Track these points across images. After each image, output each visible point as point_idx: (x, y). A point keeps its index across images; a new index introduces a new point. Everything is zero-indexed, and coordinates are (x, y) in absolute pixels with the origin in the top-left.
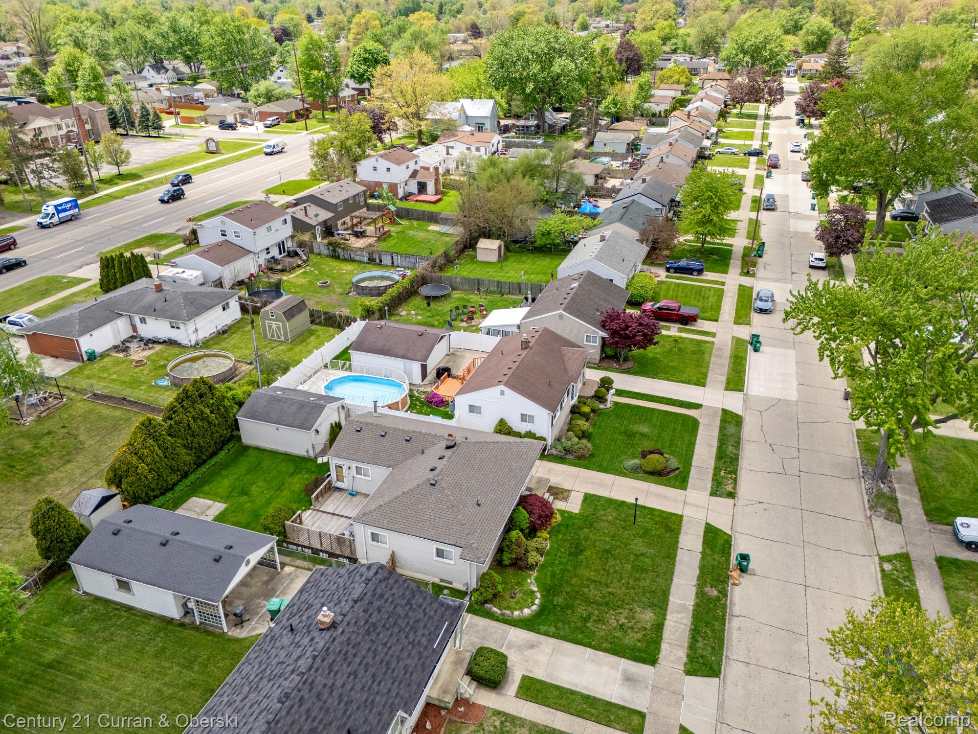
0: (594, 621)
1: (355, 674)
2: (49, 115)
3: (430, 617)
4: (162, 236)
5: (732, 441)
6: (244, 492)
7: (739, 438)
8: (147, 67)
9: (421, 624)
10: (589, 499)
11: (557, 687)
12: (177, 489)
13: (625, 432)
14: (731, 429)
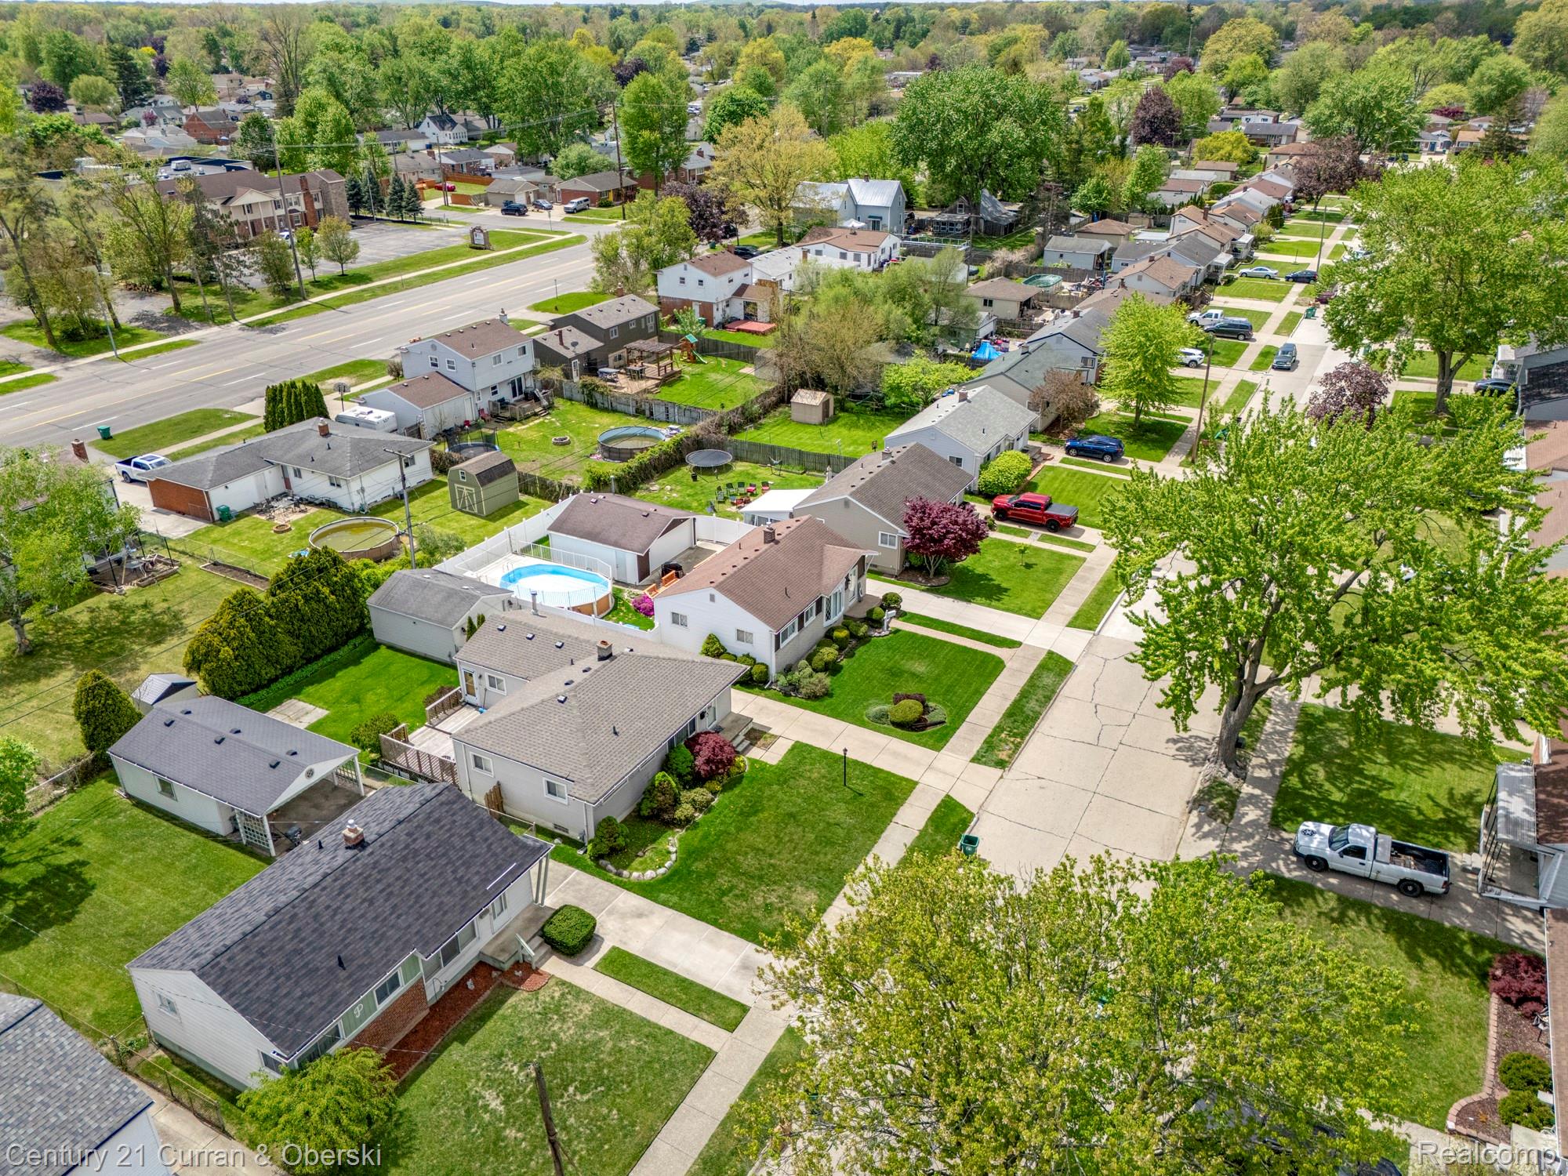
0: (736, 896)
1: (371, 902)
2: (264, 188)
3: (495, 855)
4: (371, 363)
5: (1040, 694)
6: (357, 700)
7: (1054, 692)
8: (427, 120)
9: (480, 860)
10: (800, 751)
11: (649, 964)
12: (274, 686)
13: (890, 670)
14: (1048, 679)
